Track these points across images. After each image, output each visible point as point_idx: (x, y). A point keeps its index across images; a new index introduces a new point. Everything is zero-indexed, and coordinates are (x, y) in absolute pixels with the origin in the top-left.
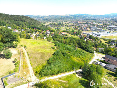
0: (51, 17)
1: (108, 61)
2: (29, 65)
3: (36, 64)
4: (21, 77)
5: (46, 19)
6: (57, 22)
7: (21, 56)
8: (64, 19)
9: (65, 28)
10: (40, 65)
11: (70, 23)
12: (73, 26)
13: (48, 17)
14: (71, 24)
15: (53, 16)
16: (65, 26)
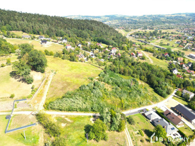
0: (145, 18)
1: (167, 115)
2: (45, 94)
3: (52, 95)
4: (30, 104)
5: (135, 22)
6: (153, 29)
7: (43, 83)
8: (170, 22)
9: (160, 42)
10: (54, 97)
11: (177, 32)
12: (180, 39)
13: (140, 18)
14: (180, 33)
15: (150, 16)
16: (163, 37)
